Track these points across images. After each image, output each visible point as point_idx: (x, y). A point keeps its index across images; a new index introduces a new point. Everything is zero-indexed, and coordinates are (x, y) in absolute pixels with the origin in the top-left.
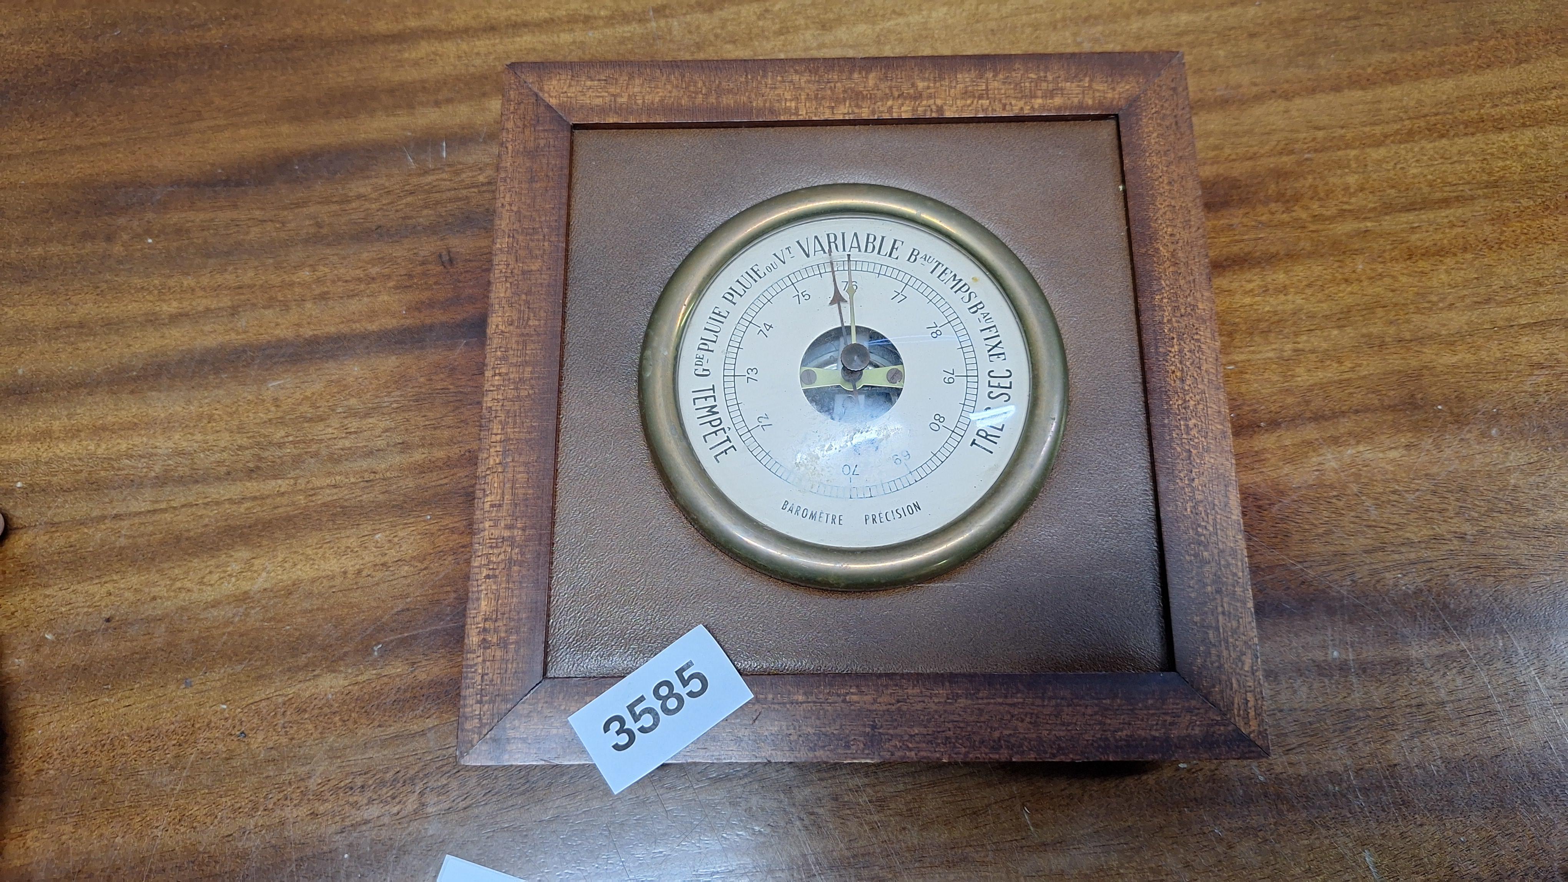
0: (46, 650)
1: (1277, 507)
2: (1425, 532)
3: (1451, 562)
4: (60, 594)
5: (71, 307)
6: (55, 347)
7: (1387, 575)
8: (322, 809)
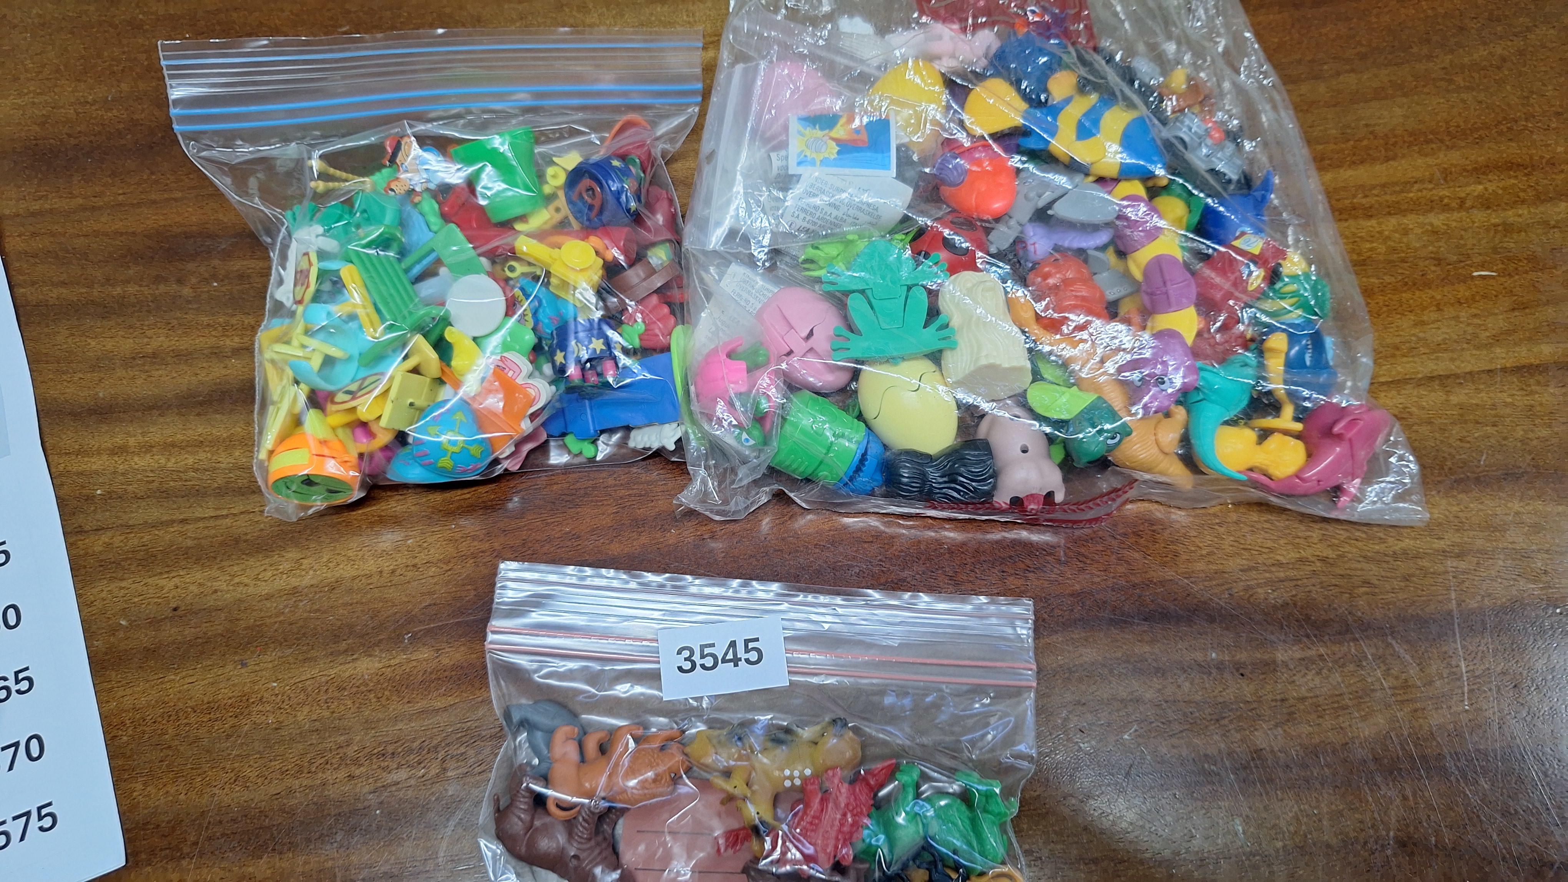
0: (121, 635)
1: (1168, 531)
2: (1292, 555)
3: (1313, 581)
4: (133, 586)
5: (146, 340)
6: (131, 374)
7: (1260, 590)
8: (357, 772)
